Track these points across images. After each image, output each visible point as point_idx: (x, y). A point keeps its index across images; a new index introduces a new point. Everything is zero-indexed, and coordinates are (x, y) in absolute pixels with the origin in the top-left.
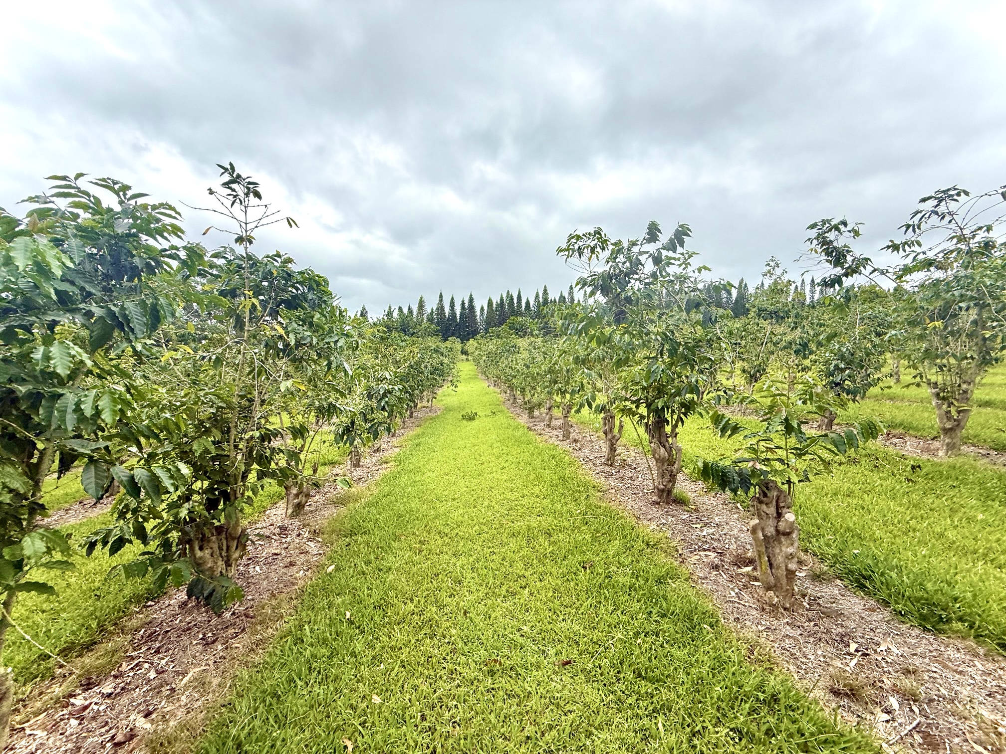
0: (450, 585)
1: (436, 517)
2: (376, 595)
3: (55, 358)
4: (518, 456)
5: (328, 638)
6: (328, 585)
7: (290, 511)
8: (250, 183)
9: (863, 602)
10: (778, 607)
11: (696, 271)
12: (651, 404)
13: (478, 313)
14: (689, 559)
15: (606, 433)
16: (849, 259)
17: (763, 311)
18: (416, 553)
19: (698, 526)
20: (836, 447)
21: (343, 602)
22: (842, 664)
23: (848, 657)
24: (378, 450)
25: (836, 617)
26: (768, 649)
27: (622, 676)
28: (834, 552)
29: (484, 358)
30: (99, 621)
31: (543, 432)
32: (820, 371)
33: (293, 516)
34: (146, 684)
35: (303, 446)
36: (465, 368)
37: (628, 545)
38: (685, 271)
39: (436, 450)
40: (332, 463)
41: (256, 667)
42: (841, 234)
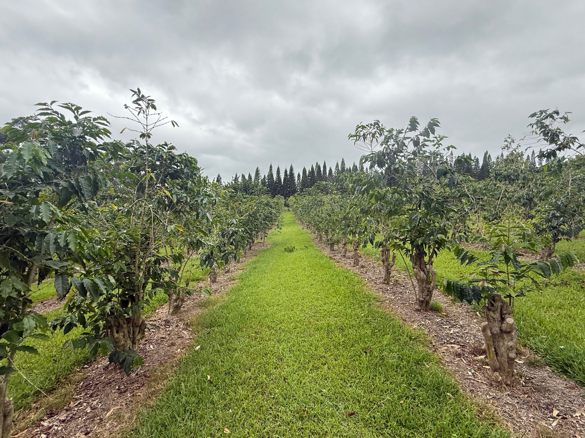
0: (275, 361)
1: (266, 317)
2: (227, 365)
3: (42, 212)
4: (323, 276)
5: (196, 392)
6: (196, 358)
7: (171, 310)
8: (149, 100)
9: (565, 383)
10: (501, 384)
11: (446, 149)
12: (414, 242)
13: (296, 178)
14: (440, 349)
15: (383, 261)
16: (561, 138)
17: (499, 175)
18: (252, 340)
19: (447, 327)
20: (543, 272)
21: (206, 369)
22: (546, 423)
23: (551, 419)
24: (228, 272)
25: (544, 392)
26: (492, 411)
27: (389, 424)
28: (545, 347)
29: (300, 209)
30: (56, 376)
31: (340, 260)
32: (541, 219)
33: (173, 314)
34: (85, 415)
35: (180, 268)
36: (287, 216)
37: (397, 338)
38: (438, 149)
39: (267, 272)
40: (198, 280)
41: (152, 408)
42: (555, 120)
